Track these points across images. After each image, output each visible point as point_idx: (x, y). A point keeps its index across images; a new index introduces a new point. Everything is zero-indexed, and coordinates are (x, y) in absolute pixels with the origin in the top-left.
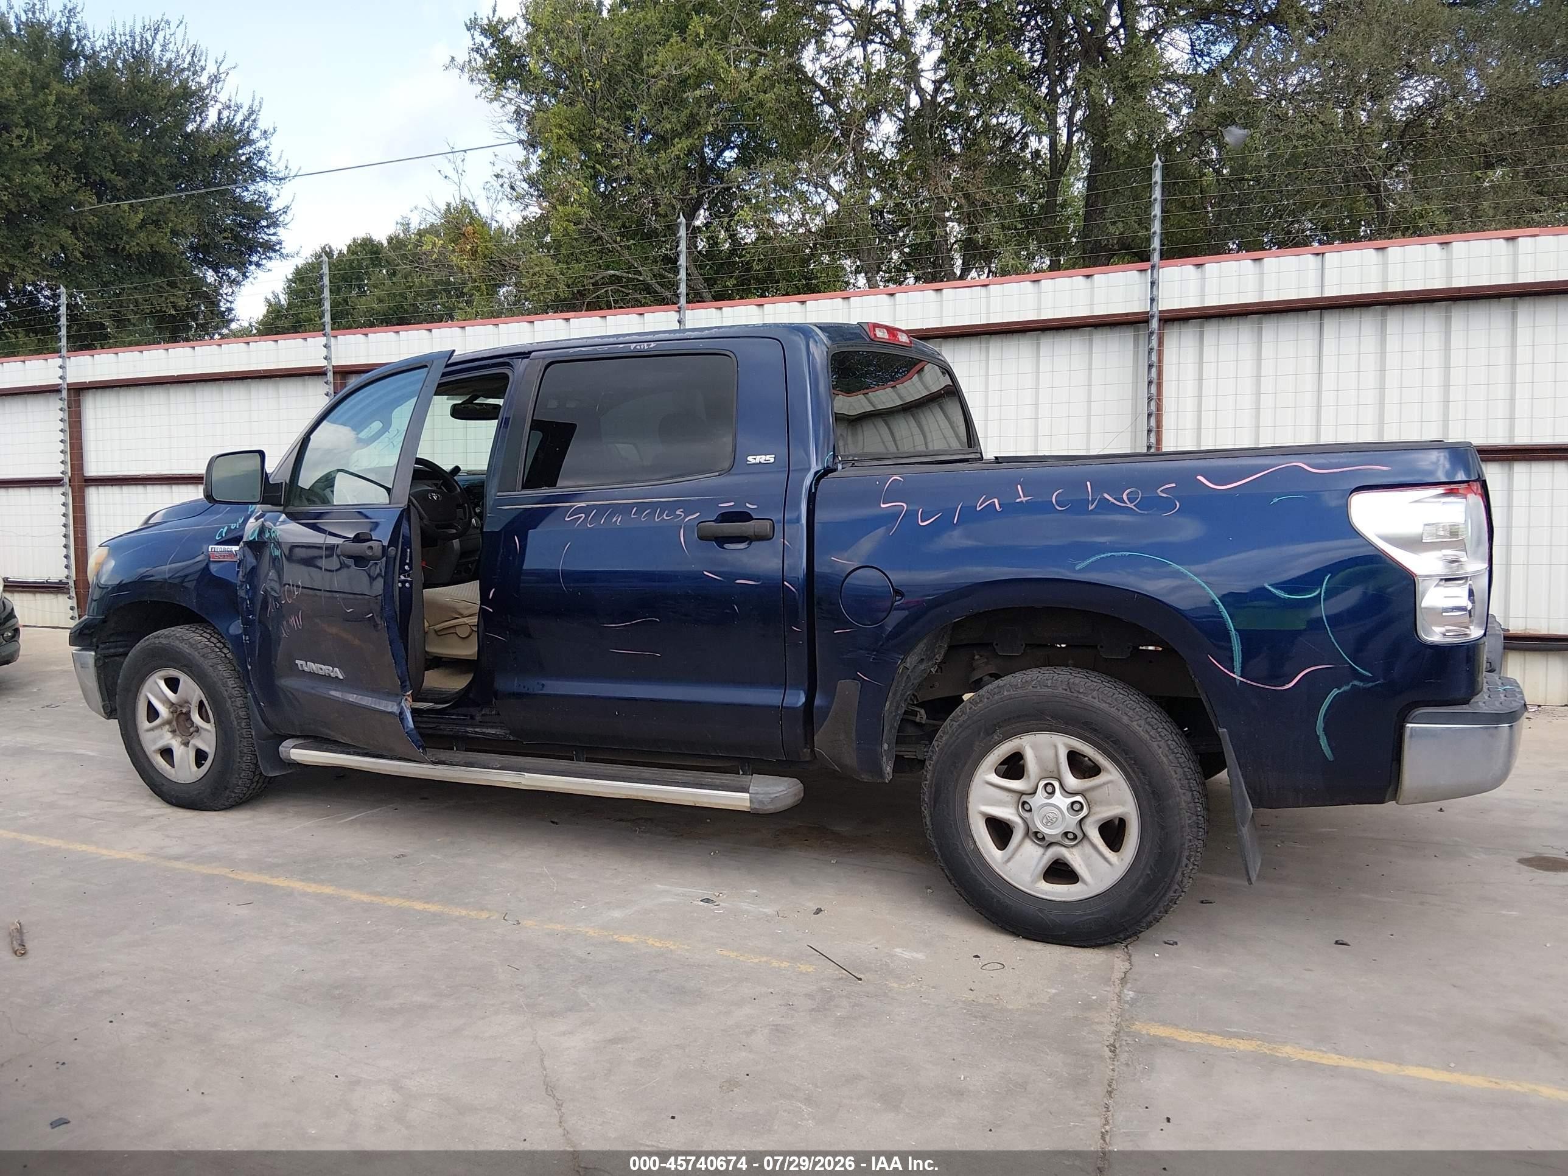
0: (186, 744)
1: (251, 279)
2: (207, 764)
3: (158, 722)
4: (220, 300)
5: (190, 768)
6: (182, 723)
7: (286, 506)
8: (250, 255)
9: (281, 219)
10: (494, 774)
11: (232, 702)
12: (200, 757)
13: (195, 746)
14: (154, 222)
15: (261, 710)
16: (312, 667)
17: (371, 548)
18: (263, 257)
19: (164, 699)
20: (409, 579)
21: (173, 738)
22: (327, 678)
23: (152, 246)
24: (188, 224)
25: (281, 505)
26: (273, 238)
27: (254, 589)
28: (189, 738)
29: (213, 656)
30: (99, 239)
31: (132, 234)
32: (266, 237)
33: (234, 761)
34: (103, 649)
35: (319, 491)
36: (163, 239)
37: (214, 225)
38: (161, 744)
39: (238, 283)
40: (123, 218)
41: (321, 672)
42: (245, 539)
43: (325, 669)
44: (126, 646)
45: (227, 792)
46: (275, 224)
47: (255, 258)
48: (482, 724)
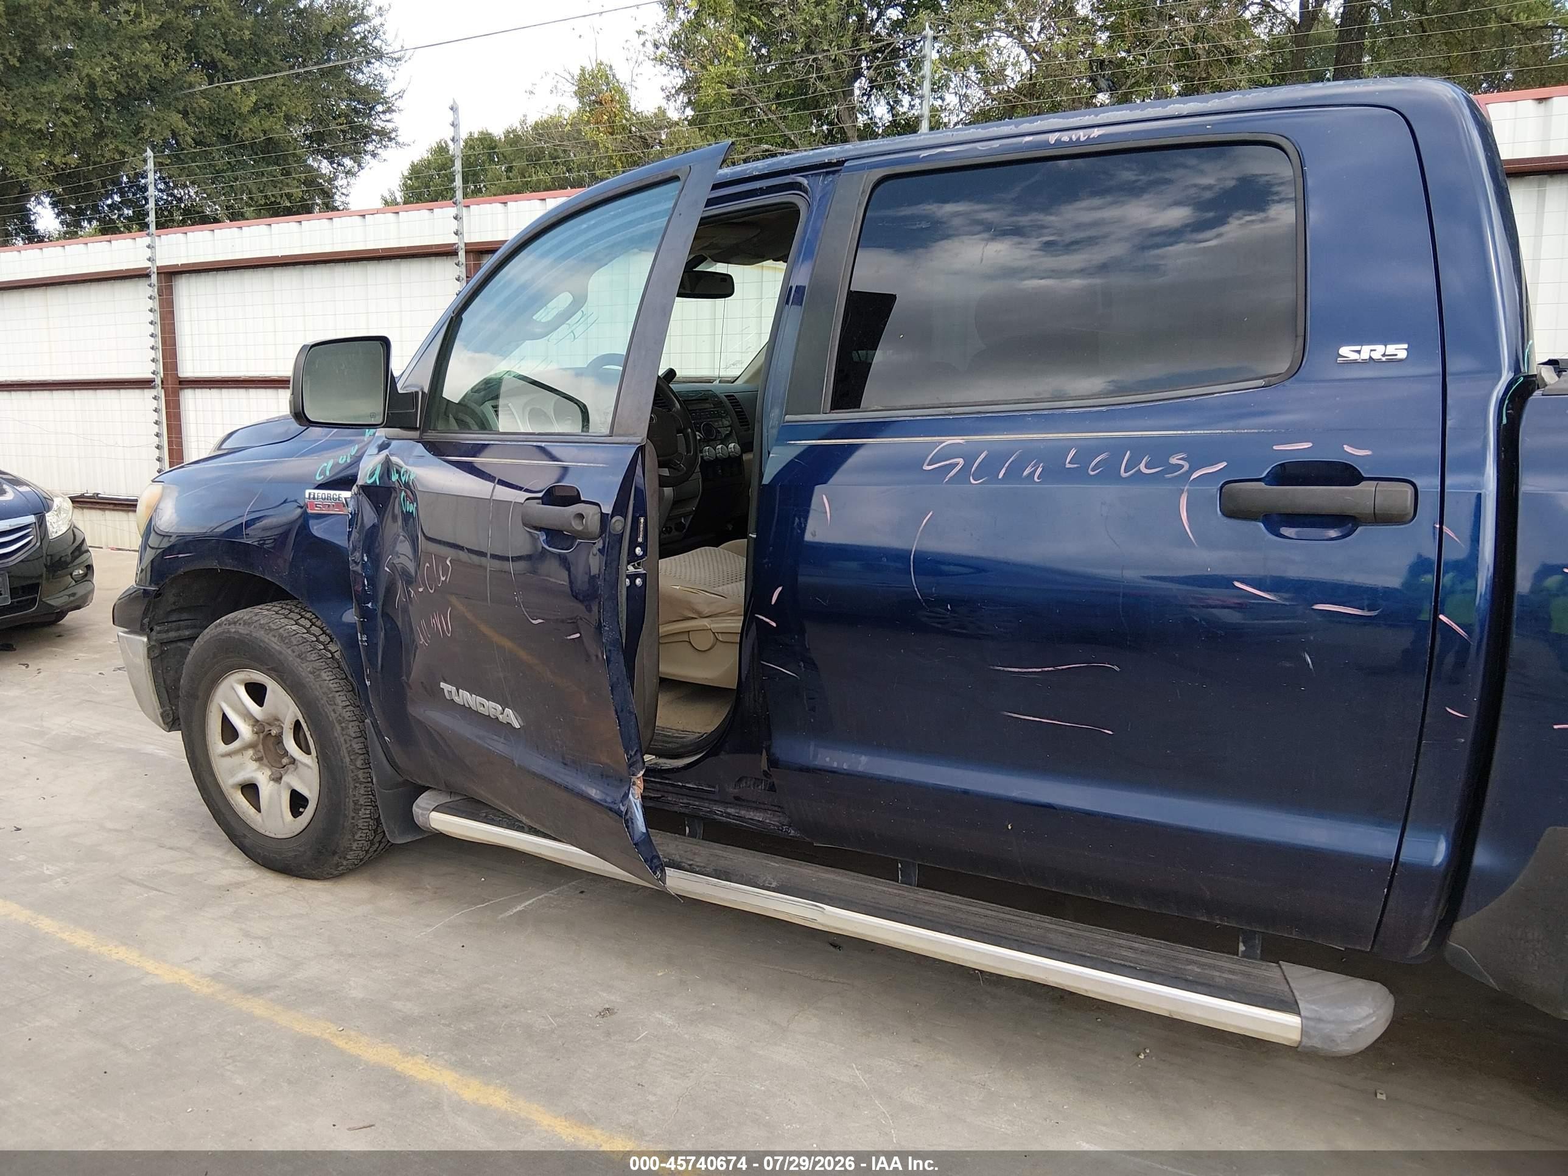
0: (278, 780)
1: (367, 168)
2: (308, 813)
3: (236, 745)
4: (335, 193)
5: (282, 817)
6: (271, 746)
7: (424, 429)
8: (365, 144)
9: (397, 104)
10: (768, 898)
11: (343, 729)
12: (297, 802)
13: (288, 785)
14: (267, 106)
15: (384, 745)
16: (465, 697)
17: (581, 516)
18: (378, 146)
19: (245, 712)
20: (641, 570)
21: (258, 769)
22: (491, 722)
23: (265, 132)
24: (302, 108)
25: (415, 429)
26: (389, 126)
27: (376, 560)
28: (282, 771)
29: (313, 656)
30: (211, 124)
31: (244, 118)
32: (382, 124)
33: (345, 816)
34: (159, 632)
35: (473, 406)
36: (276, 124)
37: (330, 111)
38: (243, 776)
39: (354, 174)
40: (235, 101)
41: (481, 710)
42: (360, 482)
43: (491, 708)
44: (195, 627)
45: (336, 858)
46: (389, 110)
47: (370, 147)
48: (738, 801)
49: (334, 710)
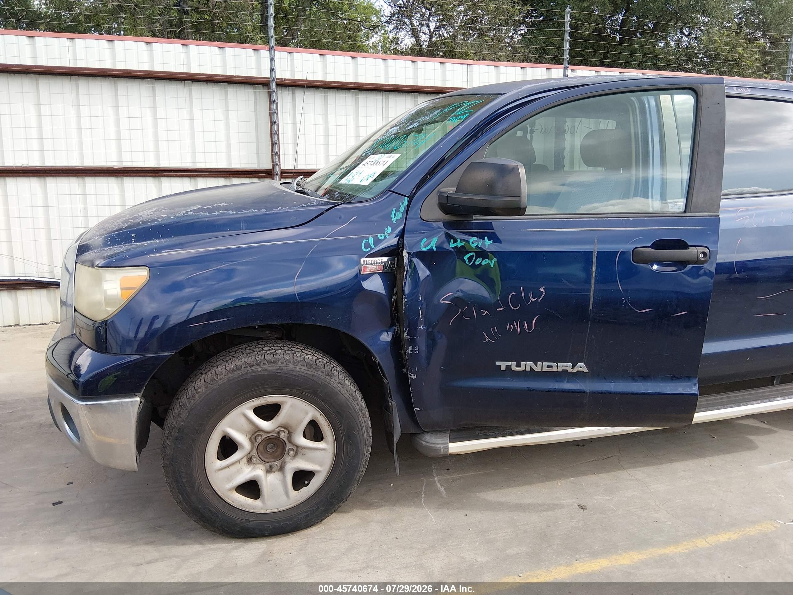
0: (281, 469)
3: (235, 457)
5: (284, 494)
6: (264, 449)
13: (293, 469)
16: (530, 366)
21: (255, 468)
22: (558, 374)
27: (427, 298)
28: (281, 462)
38: (242, 479)
41: (547, 369)
43: (560, 366)
49: (357, 404)
